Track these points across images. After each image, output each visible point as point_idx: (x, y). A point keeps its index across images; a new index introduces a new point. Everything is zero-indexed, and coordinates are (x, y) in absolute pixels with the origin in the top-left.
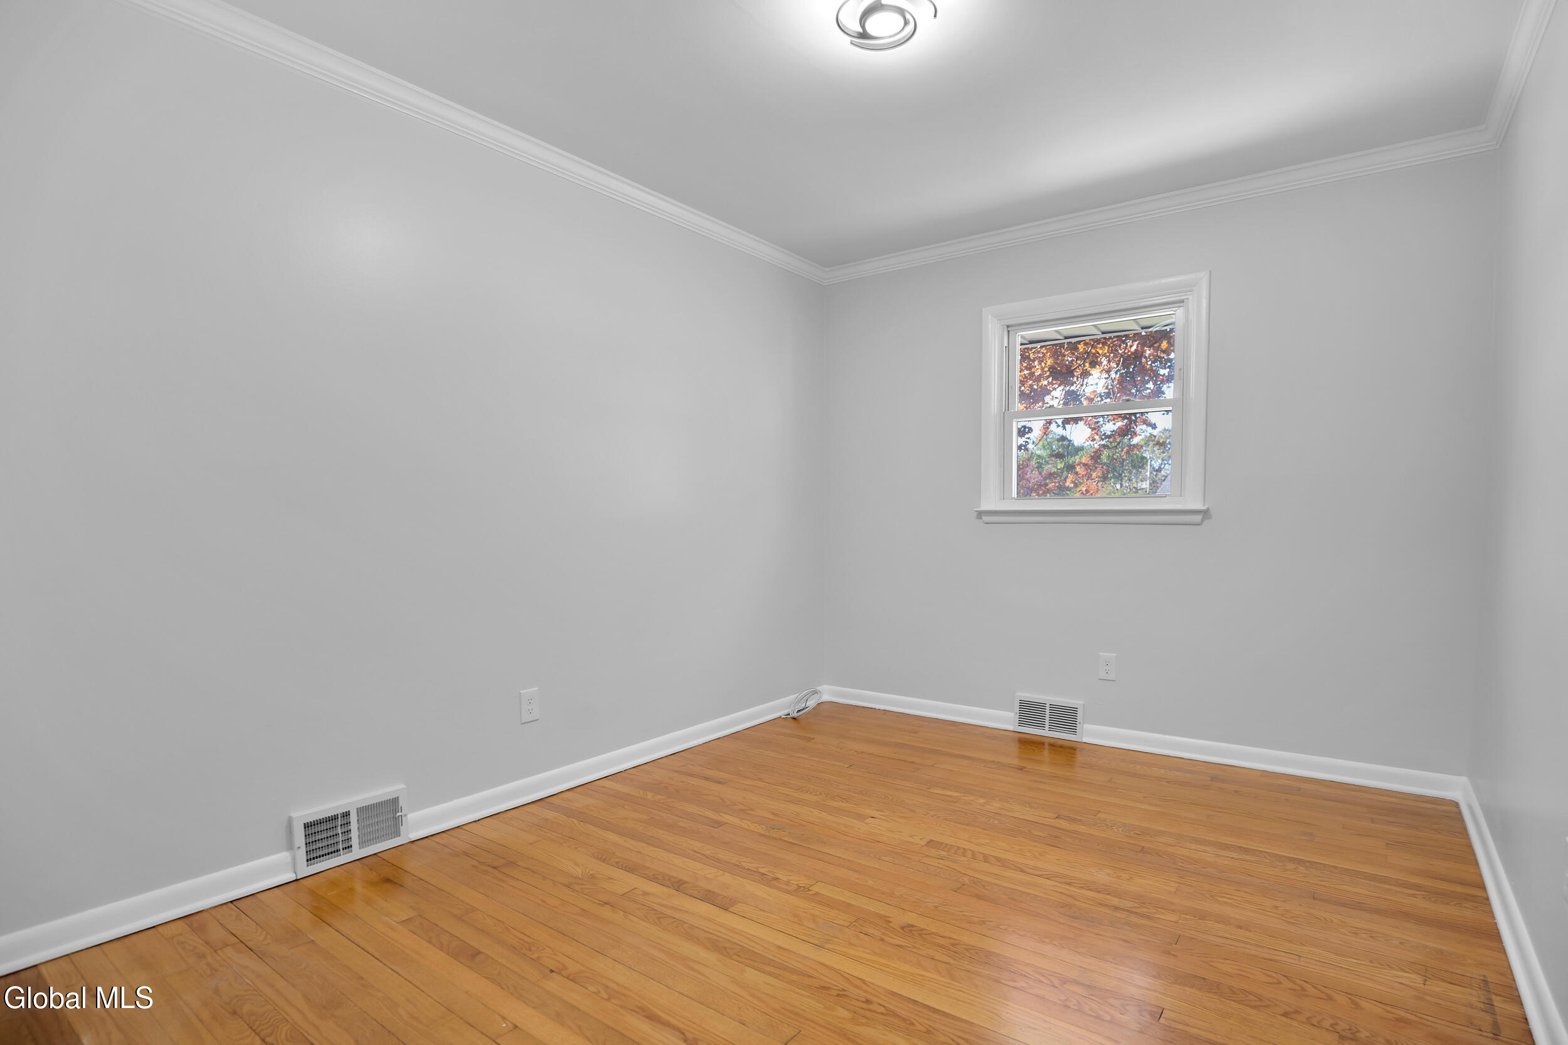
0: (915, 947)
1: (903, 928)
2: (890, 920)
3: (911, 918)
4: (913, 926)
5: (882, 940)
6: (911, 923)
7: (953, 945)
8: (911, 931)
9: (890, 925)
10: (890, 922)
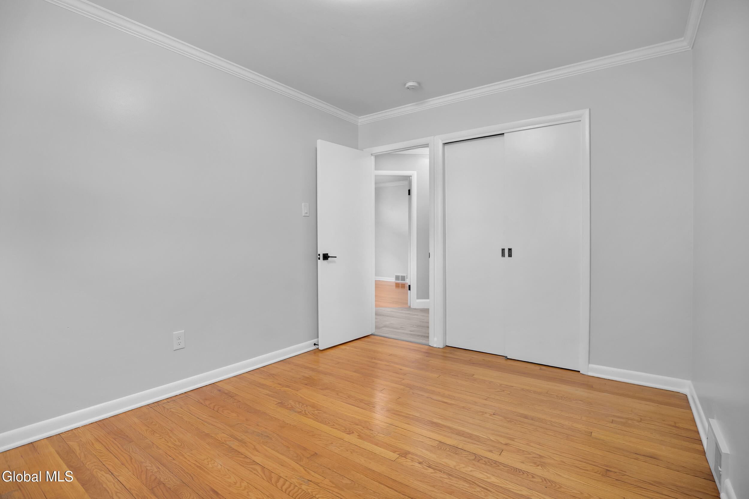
0: (351, 424)
1: (353, 433)
2: (358, 437)
3: (347, 437)
4: (348, 434)
5: (364, 427)
6: (348, 435)
7: (334, 425)
8: (350, 431)
9: (358, 434)
10: (358, 436)
